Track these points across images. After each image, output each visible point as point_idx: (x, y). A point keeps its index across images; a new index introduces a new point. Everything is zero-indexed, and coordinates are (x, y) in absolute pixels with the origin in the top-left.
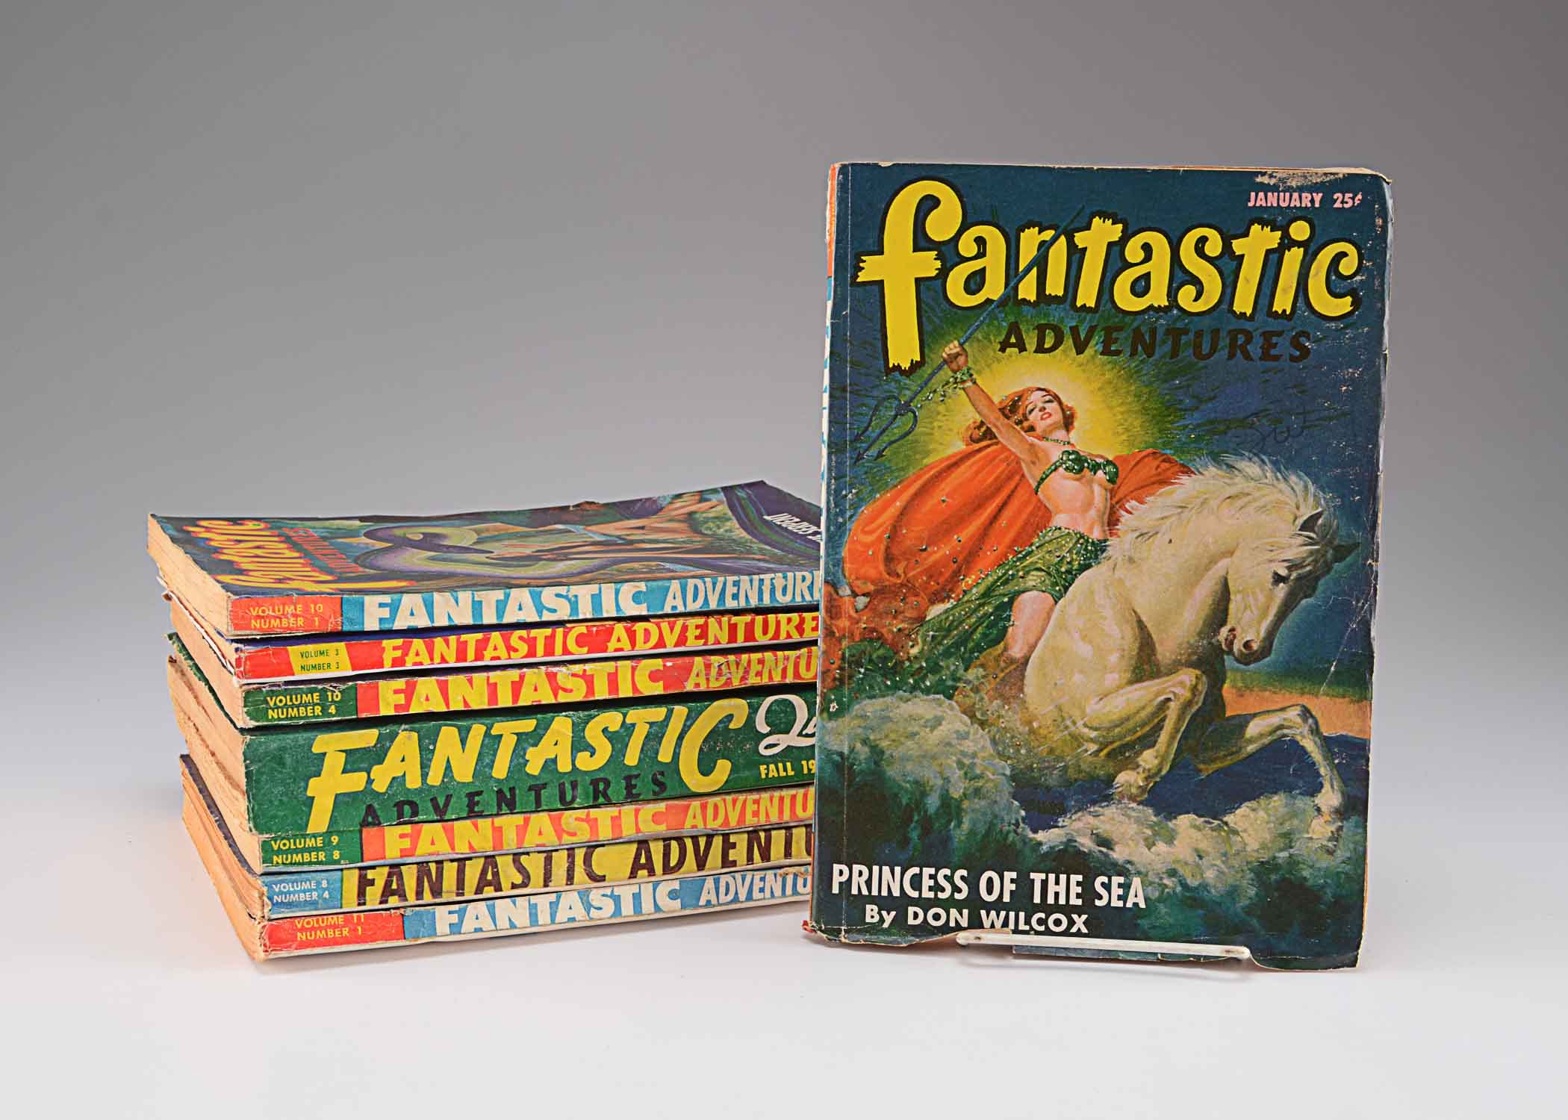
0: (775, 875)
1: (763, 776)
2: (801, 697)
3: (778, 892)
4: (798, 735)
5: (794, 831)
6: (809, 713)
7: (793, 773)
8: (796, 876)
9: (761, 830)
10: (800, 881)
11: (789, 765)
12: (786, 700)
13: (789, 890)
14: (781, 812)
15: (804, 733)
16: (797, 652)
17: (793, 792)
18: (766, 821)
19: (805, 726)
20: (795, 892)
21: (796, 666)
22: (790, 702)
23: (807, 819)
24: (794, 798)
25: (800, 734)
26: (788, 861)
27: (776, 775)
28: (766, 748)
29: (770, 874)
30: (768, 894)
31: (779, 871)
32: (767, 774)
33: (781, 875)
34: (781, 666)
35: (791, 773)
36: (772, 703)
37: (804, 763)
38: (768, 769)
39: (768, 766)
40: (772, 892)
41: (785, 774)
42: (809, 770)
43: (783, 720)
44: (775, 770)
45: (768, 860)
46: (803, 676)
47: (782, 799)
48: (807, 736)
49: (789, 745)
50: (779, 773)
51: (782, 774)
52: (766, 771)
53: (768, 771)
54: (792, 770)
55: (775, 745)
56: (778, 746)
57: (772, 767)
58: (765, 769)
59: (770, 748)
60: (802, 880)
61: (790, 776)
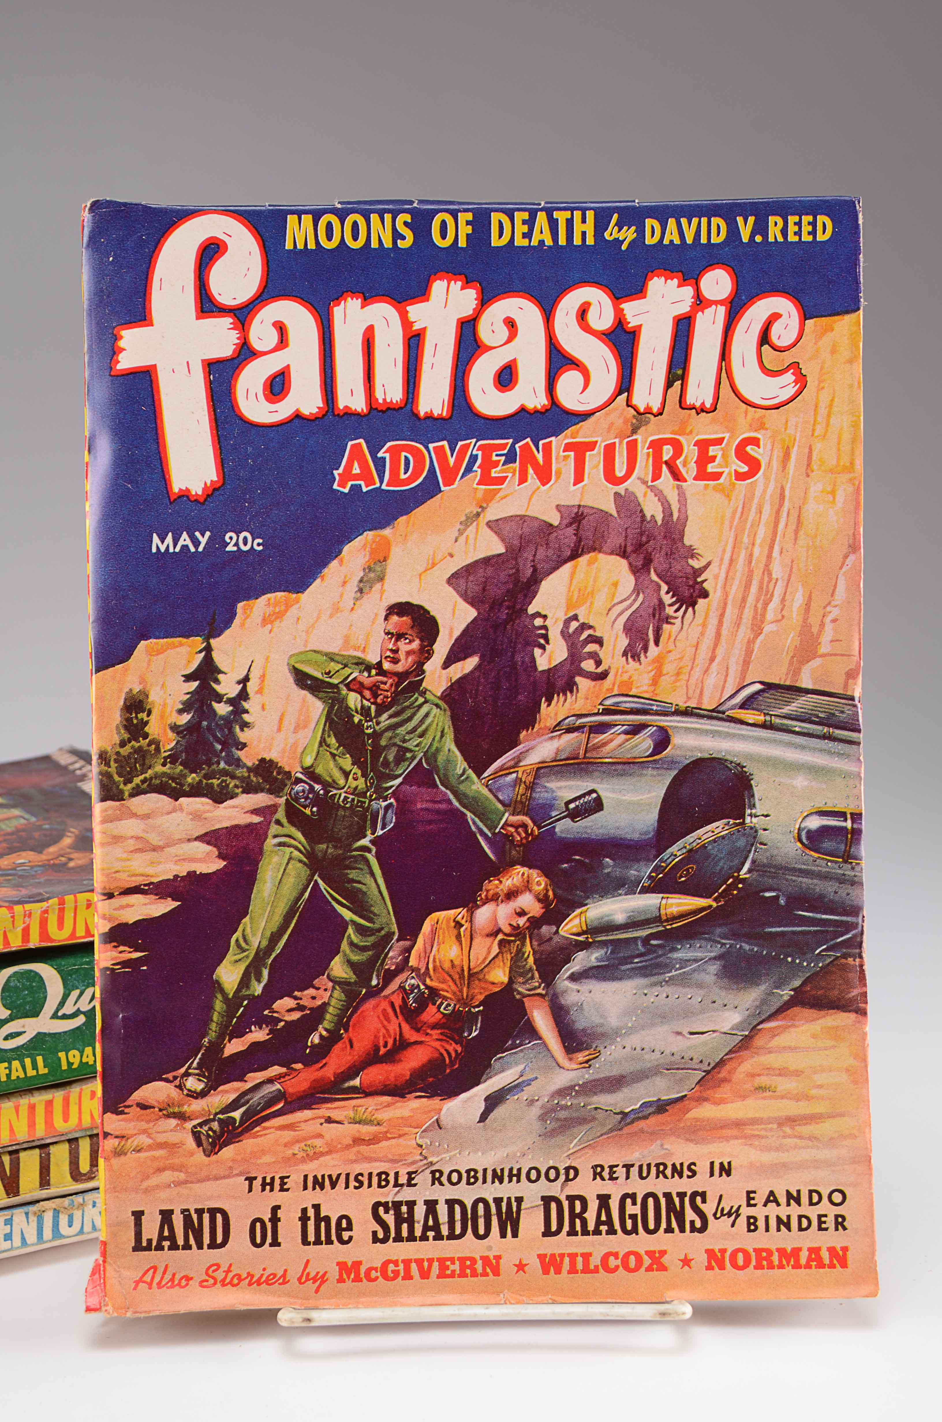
0: (27, 1214)
2: (52, 966)
3: (32, 1237)
4: (52, 1018)
5: (53, 1149)
6: (65, 987)
7: (46, 1071)
8: (56, 1212)
9: (4, 1153)
10: (63, 1219)
11: (40, 1059)
12: (31, 971)
13: (48, 1233)
14: (32, 1124)
15: (60, 1014)
16: (44, 905)
17: (47, 1096)
18: (11, 1141)
19: (62, 1004)
20: (56, 1233)
21: (43, 923)
22: (36, 975)
23: (70, 1132)
24: (49, 1104)
25: (55, 1016)
26: (45, 1193)
27: (22, 1075)
28: (6, 1038)
29: (19, 1215)
30: (17, 1241)
31: (31, 1208)
32: (9, 1076)
33: (35, 1213)
34: (20, 927)
35: (43, 1070)
36: (10, 977)
37: (62, 1055)
38: (9, 1068)
39: (10, 1064)
40: (23, 1238)
41: (34, 1073)
42: (70, 1064)
43: (29, 999)
44: (20, 1069)
45: (17, 1193)
46: (53, 937)
47: (32, 1108)
48: (65, 1017)
49: (39, 1033)
50: (25, 1073)
51: (31, 1073)
52: (7, 1071)
53: (10, 1071)
54: (45, 1067)
55: (19, 1034)
56: (24, 1035)
57: (16, 1064)
58: (6, 1068)
59: (12, 1038)
60: (67, 1216)
61: (42, 1075)
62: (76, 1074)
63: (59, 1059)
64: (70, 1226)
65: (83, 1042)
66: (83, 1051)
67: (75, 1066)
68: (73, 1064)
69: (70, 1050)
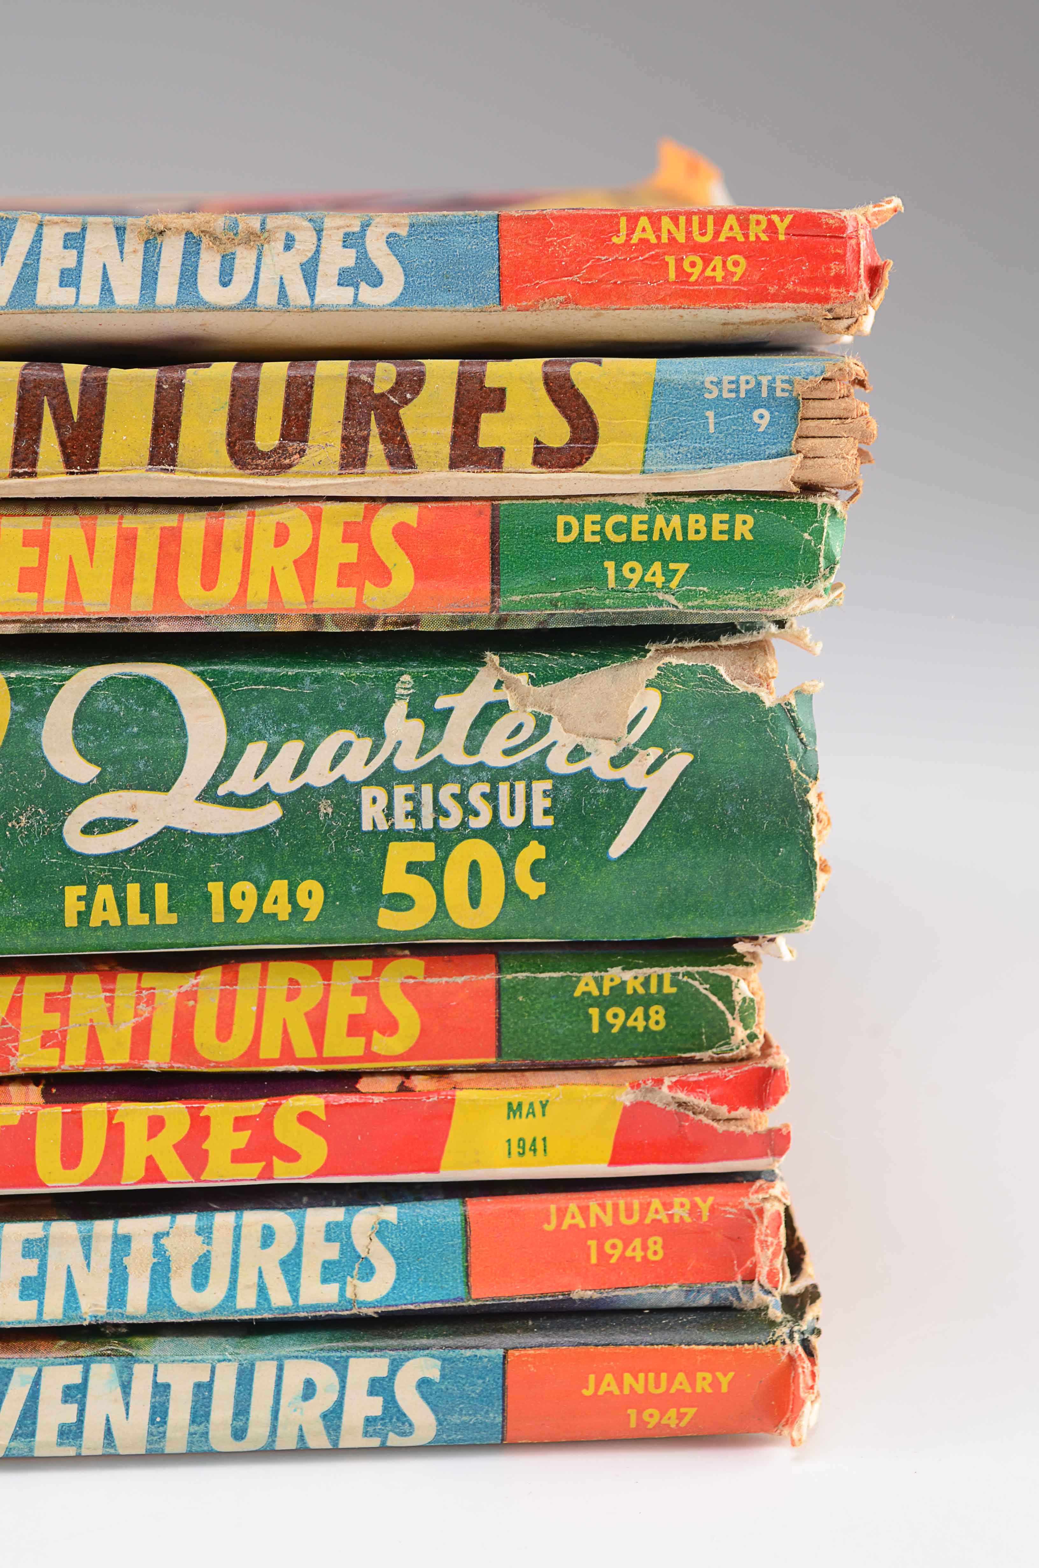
0: (120, 230)
1: (71, 921)
2: (199, 676)
3: (127, 291)
4: (202, 798)
5: (192, 372)
6: (233, 731)
7: (173, 919)
8: (192, 242)
10: (209, 264)
11: (161, 890)
12: (149, 680)
13: (167, 290)
15: (222, 791)
19: (226, 768)
20: (189, 295)
22: (162, 689)
25: (208, 795)
27: (115, 920)
28: (88, 829)
30: (90, 295)
32: (83, 917)
35: (165, 917)
36: (96, 687)
37: (215, 889)
38: (88, 899)
39: (92, 890)
40: (106, 290)
41: (145, 919)
42: (230, 911)
43: (143, 747)
44: (112, 905)
48: (232, 800)
49: (168, 829)
50: (123, 917)
51: (137, 918)
52: (82, 907)
53: (89, 907)
54: (170, 910)
55: (118, 824)
56: (132, 829)
57: (105, 892)
58: (80, 898)
59: (101, 832)
60: (218, 259)
61: (164, 926)
62: (245, 937)
63: (208, 897)
64: (225, 284)
65: (271, 866)
66: (267, 888)
67: (244, 918)
68: (239, 912)
69: (236, 880)
